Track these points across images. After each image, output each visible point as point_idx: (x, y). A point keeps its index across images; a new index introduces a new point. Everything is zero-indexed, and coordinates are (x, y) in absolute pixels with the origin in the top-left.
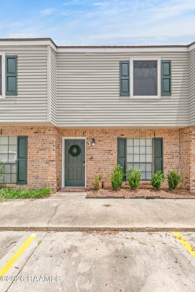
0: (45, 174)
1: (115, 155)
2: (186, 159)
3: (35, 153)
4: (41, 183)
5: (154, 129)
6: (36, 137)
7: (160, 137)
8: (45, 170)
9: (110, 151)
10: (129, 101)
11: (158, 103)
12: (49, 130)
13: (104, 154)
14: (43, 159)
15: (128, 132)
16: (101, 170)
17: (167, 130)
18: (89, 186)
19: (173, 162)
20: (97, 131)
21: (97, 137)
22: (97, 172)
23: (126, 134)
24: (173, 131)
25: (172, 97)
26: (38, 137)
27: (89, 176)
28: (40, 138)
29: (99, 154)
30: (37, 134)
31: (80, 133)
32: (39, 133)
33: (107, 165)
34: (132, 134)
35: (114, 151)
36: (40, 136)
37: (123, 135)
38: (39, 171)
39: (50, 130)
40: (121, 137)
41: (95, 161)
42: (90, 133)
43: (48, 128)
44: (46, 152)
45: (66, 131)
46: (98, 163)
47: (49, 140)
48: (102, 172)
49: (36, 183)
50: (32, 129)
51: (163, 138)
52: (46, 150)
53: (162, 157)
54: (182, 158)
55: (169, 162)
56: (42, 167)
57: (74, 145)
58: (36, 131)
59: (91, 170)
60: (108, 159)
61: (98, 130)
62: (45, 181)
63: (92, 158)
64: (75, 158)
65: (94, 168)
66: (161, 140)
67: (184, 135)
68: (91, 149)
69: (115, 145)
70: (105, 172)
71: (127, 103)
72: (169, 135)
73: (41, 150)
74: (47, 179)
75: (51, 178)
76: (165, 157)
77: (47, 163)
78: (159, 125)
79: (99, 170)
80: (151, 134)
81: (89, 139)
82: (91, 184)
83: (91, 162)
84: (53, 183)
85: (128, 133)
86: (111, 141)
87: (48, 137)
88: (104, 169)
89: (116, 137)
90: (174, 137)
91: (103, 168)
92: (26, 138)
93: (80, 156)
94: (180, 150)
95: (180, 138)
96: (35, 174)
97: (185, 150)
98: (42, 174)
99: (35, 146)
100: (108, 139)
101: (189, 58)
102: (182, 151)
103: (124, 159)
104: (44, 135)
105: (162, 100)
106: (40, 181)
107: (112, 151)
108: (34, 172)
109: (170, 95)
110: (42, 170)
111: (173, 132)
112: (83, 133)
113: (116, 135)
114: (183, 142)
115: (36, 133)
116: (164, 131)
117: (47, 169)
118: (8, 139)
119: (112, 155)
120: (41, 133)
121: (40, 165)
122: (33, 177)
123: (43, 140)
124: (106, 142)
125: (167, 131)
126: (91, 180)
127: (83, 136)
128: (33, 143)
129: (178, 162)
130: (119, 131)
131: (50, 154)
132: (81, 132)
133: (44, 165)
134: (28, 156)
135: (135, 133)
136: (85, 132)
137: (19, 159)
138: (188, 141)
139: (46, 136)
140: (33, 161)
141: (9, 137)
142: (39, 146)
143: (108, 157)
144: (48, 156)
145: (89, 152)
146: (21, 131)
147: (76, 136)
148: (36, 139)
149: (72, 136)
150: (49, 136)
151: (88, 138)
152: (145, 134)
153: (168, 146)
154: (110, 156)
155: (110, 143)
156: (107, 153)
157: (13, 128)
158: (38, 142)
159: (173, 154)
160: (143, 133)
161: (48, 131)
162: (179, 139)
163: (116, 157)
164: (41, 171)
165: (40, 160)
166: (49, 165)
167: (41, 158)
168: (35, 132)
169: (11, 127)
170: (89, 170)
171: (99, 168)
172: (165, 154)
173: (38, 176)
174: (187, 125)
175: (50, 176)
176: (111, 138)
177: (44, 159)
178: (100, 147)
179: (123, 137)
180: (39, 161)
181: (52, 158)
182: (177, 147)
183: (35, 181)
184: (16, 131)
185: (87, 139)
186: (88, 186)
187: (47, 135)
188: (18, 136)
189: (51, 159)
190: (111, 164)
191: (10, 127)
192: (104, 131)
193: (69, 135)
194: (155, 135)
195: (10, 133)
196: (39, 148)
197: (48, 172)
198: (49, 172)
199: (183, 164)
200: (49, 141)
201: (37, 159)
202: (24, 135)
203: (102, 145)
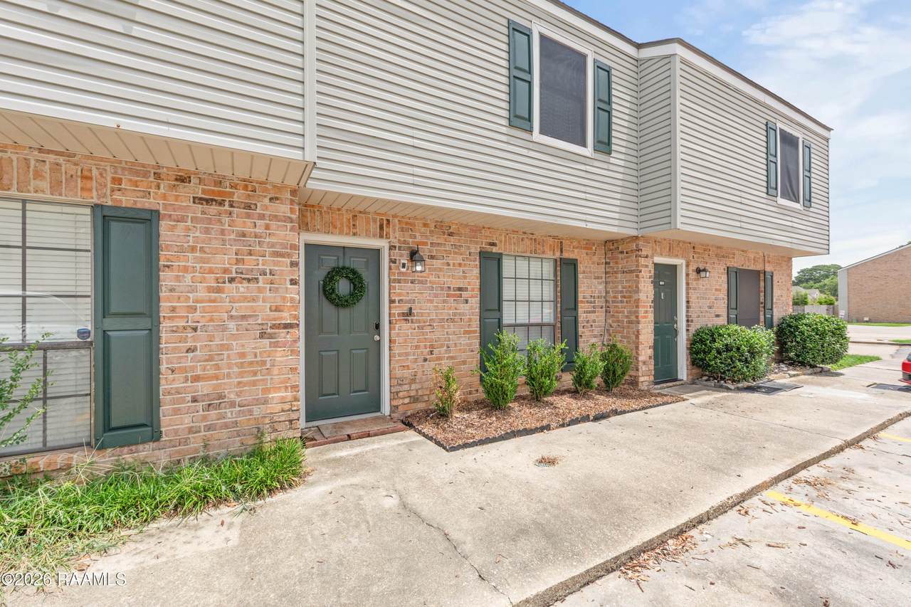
0: (254, 383)
1: (475, 302)
2: (626, 314)
3: (202, 294)
4: (236, 422)
5: (560, 236)
6: (210, 221)
7: (572, 256)
8: (259, 365)
9: (460, 289)
10: (531, 146)
11: (588, 168)
12: (271, 199)
13: (444, 301)
14: (244, 317)
15: (505, 237)
16: (436, 351)
17: (584, 240)
18: (401, 409)
19: (594, 321)
20: (425, 225)
21: (425, 244)
22: (425, 360)
23: (501, 242)
24: (594, 245)
25: (612, 160)
26: (220, 221)
27: (399, 373)
28: (226, 226)
29: (431, 301)
30: (214, 209)
31: (368, 223)
32: (221, 203)
33: (454, 333)
34: (515, 244)
35: (473, 290)
36: (226, 219)
37: (493, 244)
38: (226, 371)
39: (277, 199)
40: (489, 248)
41: (419, 321)
42: (402, 230)
43: (266, 190)
44: (260, 290)
45: (317, 213)
46: (428, 330)
47: (273, 240)
48: (439, 359)
49: (209, 428)
50: (183, 181)
51: (577, 260)
52: (257, 279)
53: (576, 308)
54: (612, 310)
55: (588, 322)
56: (242, 355)
57: (341, 265)
58: (204, 192)
59: (407, 354)
60: (455, 314)
61: (429, 222)
62: (257, 411)
63: (410, 313)
64: (344, 313)
65: (417, 347)
66: (573, 264)
67: (620, 256)
68: (406, 281)
69: (475, 272)
70: (448, 358)
71: (526, 151)
72: (587, 254)
73: (232, 280)
74: (266, 402)
75: (283, 397)
76: (582, 308)
77: (262, 335)
78: (590, 226)
79: (431, 353)
80: (554, 247)
81: (399, 250)
82: (407, 401)
83: (405, 325)
84: (294, 416)
85: (505, 241)
86: (463, 260)
87: (267, 227)
88: (445, 348)
89: (476, 248)
90: (595, 259)
91: (442, 346)
92: (148, 220)
93: (360, 307)
94: (607, 292)
95: (606, 263)
96: (203, 388)
97: (621, 292)
98: (239, 383)
99: (202, 260)
100: (455, 253)
101: (640, 76)
102: (612, 295)
103: (496, 314)
104: (248, 216)
105: (596, 164)
106: (230, 414)
107: (466, 289)
108: (196, 379)
109: (609, 153)
110: (242, 365)
111: (594, 248)
112: (381, 227)
113: (477, 243)
114: (616, 273)
115: (208, 201)
116: (579, 242)
117: (264, 363)
118: (20, 213)
119: (467, 302)
120: (231, 206)
121: (228, 348)
122: (194, 400)
123: (244, 235)
124: (451, 262)
125: (585, 243)
126: (406, 387)
127: (381, 236)
128: (193, 249)
129: (603, 319)
130: (483, 231)
131: (279, 299)
132: (375, 221)
133: (252, 345)
134: (164, 304)
135: (522, 240)
136: (385, 222)
137: (109, 323)
138: (631, 272)
139: (259, 223)
140: (195, 329)
141: (29, 206)
142: (224, 260)
143: (456, 309)
144: (268, 305)
145: (400, 294)
146: (117, 181)
147: (354, 234)
148: (207, 231)
149: (341, 233)
150: (273, 224)
151: (397, 245)
152: (543, 246)
153: (585, 280)
154: (464, 308)
155: (460, 265)
156: (454, 296)
157: (61, 160)
158: (216, 244)
159: (595, 302)
160: (539, 244)
161: (266, 201)
162: (604, 266)
163: (478, 310)
164: (236, 369)
165: (232, 325)
166: (276, 345)
167: (233, 313)
168: (201, 199)
169: (49, 152)
170: (400, 355)
171: (432, 346)
172: (582, 302)
173: (221, 397)
174: (634, 233)
175: (277, 389)
176: (463, 250)
177: (251, 321)
178: (432, 278)
179: (495, 250)
180: (224, 329)
181: (285, 314)
182: (601, 283)
183: (204, 418)
184: (84, 177)
185: (392, 248)
186: (397, 407)
187: (262, 217)
188: (95, 208)
189: (281, 318)
190: (466, 332)
191: (41, 150)
192: (446, 226)
193: (330, 228)
194: (562, 252)
195: (45, 184)
196: (226, 271)
197: (268, 374)
198: (275, 370)
199: (615, 325)
200: (273, 245)
201: (211, 320)
202: (139, 206)
203: (441, 270)
